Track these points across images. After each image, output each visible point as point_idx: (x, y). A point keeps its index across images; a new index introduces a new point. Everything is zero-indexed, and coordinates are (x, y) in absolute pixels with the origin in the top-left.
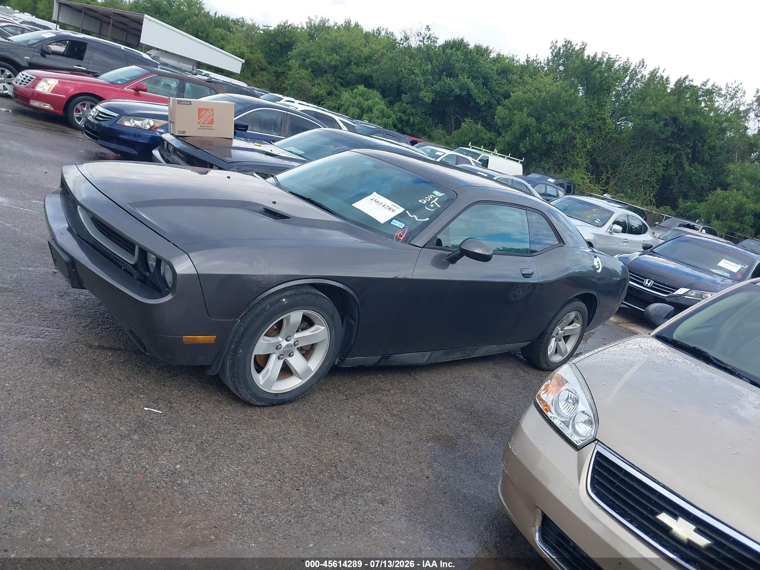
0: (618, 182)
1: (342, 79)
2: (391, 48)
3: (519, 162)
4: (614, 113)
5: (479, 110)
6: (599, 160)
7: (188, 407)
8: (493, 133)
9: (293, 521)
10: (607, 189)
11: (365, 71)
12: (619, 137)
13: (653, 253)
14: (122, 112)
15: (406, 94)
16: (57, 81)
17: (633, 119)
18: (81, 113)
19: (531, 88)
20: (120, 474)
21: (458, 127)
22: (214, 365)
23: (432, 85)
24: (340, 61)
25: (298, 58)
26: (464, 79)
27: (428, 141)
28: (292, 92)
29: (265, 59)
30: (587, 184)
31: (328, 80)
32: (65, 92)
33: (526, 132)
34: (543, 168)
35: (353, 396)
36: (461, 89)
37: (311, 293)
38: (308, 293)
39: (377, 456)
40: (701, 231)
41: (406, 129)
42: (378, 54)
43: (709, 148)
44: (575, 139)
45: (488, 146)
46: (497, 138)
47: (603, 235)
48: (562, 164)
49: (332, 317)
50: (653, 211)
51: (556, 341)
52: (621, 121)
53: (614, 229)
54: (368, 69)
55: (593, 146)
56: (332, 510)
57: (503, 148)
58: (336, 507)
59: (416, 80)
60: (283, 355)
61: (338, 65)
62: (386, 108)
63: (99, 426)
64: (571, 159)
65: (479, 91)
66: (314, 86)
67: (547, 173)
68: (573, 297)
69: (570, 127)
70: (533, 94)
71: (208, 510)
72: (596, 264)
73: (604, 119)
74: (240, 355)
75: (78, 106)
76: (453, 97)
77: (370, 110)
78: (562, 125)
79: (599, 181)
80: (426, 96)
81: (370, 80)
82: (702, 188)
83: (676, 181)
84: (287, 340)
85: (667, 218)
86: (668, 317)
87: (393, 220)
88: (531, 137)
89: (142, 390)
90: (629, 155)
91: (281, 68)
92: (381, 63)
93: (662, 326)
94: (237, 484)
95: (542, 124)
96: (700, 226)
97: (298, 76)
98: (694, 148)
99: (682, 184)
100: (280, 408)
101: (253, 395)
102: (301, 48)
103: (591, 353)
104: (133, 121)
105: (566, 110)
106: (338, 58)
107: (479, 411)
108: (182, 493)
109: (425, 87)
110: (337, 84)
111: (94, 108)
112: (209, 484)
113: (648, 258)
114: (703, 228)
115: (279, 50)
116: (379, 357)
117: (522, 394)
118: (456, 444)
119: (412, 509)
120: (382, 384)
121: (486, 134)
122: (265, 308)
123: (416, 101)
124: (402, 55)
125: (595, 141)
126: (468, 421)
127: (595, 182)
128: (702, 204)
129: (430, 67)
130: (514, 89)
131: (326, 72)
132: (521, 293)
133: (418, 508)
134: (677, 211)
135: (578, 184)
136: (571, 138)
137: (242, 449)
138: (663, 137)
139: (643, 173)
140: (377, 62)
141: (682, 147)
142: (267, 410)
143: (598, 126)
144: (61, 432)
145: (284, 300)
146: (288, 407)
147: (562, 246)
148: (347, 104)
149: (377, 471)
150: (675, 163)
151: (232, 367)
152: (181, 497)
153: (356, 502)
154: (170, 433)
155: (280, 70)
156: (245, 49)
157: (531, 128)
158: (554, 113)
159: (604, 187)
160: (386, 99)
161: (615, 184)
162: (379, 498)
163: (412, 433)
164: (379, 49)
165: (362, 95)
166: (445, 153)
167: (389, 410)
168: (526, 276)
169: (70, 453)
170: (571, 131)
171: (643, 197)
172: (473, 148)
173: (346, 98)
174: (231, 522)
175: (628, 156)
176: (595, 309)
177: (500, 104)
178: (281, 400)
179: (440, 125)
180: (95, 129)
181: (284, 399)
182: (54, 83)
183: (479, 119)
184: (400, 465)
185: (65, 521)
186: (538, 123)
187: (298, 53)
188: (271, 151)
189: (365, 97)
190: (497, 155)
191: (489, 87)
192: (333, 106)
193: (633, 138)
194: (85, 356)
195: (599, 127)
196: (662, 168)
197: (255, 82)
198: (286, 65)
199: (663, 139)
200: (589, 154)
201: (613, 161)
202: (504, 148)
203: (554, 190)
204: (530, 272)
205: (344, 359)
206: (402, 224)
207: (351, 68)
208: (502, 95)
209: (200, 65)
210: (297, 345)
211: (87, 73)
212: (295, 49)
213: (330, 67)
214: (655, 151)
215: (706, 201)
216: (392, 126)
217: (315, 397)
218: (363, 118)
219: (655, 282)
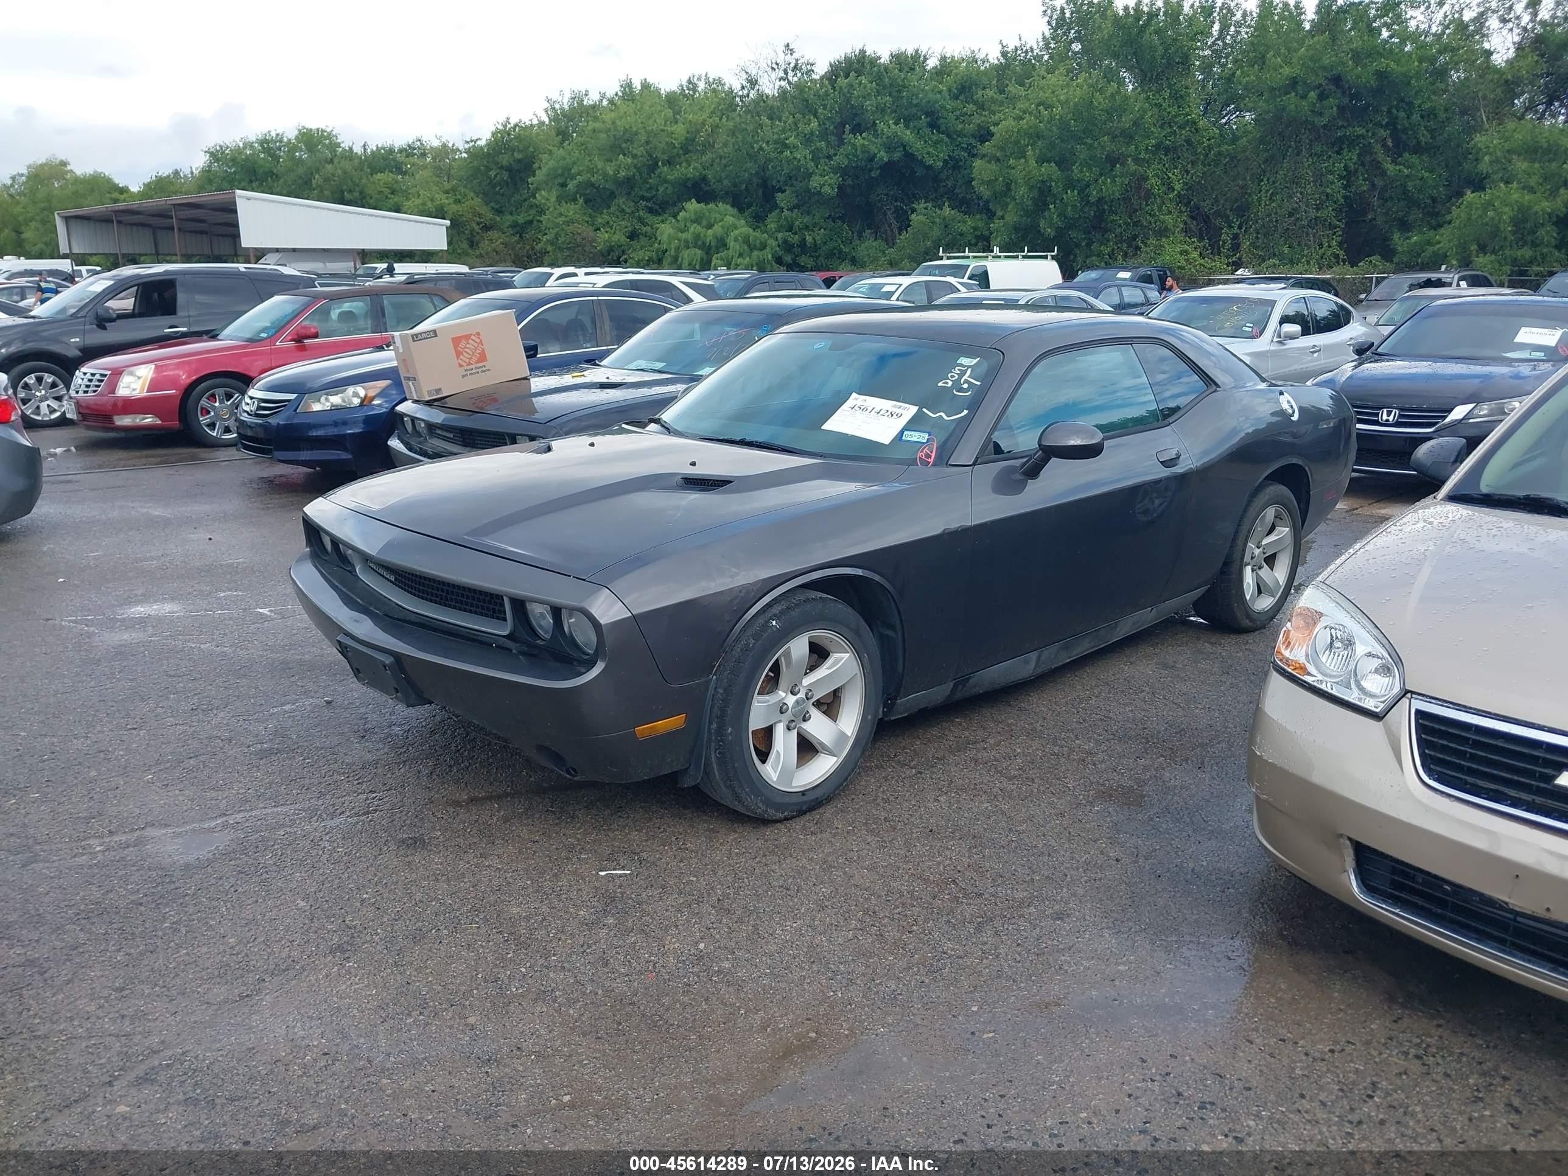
0: (1257, 238)
1: (648, 200)
2: (727, 110)
3: (1049, 257)
4: (1208, 104)
5: (936, 179)
6: (1206, 206)
7: (667, 852)
8: (978, 216)
9: (927, 981)
10: (1240, 259)
11: (689, 170)
12: (1234, 149)
13: (1379, 357)
14: (302, 388)
15: (783, 191)
16: (152, 366)
17: (1251, 105)
18: (212, 414)
19: (1027, 105)
20: (618, 981)
21: (905, 225)
22: (692, 767)
23: (829, 157)
24: (635, 166)
25: (550, 184)
26: (889, 127)
27: (853, 271)
28: (559, 255)
29: (487, 205)
30: (1195, 261)
31: (623, 211)
32: (173, 382)
33: (1043, 195)
34: (1099, 255)
35: (927, 765)
36: (889, 148)
37: (813, 599)
38: (807, 601)
39: (1016, 848)
40: (1458, 285)
41: (803, 260)
42: (706, 130)
43: (1422, 117)
44: (1146, 179)
45: (976, 245)
46: (988, 224)
47: (1268, 352)
48: (1135, 237)
49: (857, 633)
50: (1346, 274)
51: (1253, 570)
52: (1227, 114)
53: (1286, 332)
54: (694, 164)
55: (1185, 184)
56: (982, 949)
57: (1007, 240)
58: (986, 943)
59: (795, 158)
60: (793, 721)
61: (634, 176)
62: (751, 231)
63: (544, 919)
64: (1150, 222)
65: (926, 142)
66: (599, 229)
67: (1110, 263)
68: (1261, 480)
69: (1130, 159)
70: (1036, 117)
71: (783, 998)
72: (1285, 406)
73: (1194, 123)
74: (730, 738)
75: (204, 402)
76: (877, 169)
77: (722, 244)
78: (1113, 161)
79: (1219, 249)
80: (824, 184)
81: (703, 186)
82: (1434, 200)
83: (1376, 202)
84: (792, 693)
85: (1379, 281)
86: (1460, 459)
87: (905, 433)
88: (1058, 201)
89: (579, 847)
90: (1265, 179)
91: (522, 215)
92: (716, 146)
93: (1453, 476)
94: (808, 948)
95: (1072, 171)
96: (1451, 276)
97: (560, 220)
98: (1392, 124)
99: (1389, 204)
100: (815, 815)
101: (769, 803)
102: (551, 164)
103: (1343, 557)
104: (327, 399)
105: (1111, 127)
106: (629, 160)
107: (1160, 732)
108: (729, 984)
109: (817, 167)
110: (641, 213)
111: (246, 396)
112: (764, 959)
113: (1373, 368)
114: (1460, 279)
115: (509, 180)
116: (951, 684)
117: (1225, 682)
118: (1143, 796)
119: (1115, 915)
120: (967, 733)
121: (965, 222)
122: (747, 644)
123: (807, 200)
124: (752, 116)
125: (1187, 172)
126: (1147, 754)
127: (1212, 253)
128: (1442, 231)
129: (814, 124)
130: (996, 118)
131: (612, 195)
132: (1157, 502)
133: (1123, 911)
134: (1396, 260)
135: (1180, 267)
136: (1138, 180)
137: (789, 893)
138: (1324, 121)
139: (1304, 207)
140: (709, 146)
141: (1368, 131)
142: (798, 824)
143: (1185, 141)
144: (491, 943)
145: (774, 623)
146: (828, 811)
147: (1215, 391)
148: (673, 246)
149: (1028, 871)
150: (1363, 164)
151: (722, 762)
152: (731, 989)
153: (1015, 927)
154: (661, 899)
155: (521, 219)
156: (442, 199)
157: (1053, 184)
158: (1089, 141)
159: (1233, 256)
160: (746, 214)
161: (1253, 245)
162: (1051, 911)
163: (1059, 799)
164: (705, 120)
165: (697, 220)
166: (901, 285)
167: (1000, 772)
168: (1168, 464)
169: (523, 970)
170: (1133, 167)
171: (1317, 254)
172: (949, 258)
173: (669, 234)
174: (829, 1006)
175: (1262, 180)
176: (1308, 492)
177: (974, 156)
178: (813, 801)
179: (869, 231)
180: (261, 434)
181: (817, 798)
182: (146, 372)
183: (942, 196)
184: (1062, 853)
185: (576, 1068)
186: (1062, 171)
187: (548, 175)
188: (608, 378)
189: (704, 223)
190: (1000, 257)
191: (943, 128)
192: (647, 258)
193: (1262, 141)
194: (457, 820)
195: (1188, 142)
196: (1339, 184)
197: (481, 256)
198: (531, 206)
199: (1325, 127)
200: (1183, 200)
201: (1236, 200)
202: (1011, 239)
203: (1139, 292)
204: (1172, 454)
205: (893, 704)
206: (922, 434)
207: (661, 173)
208: (973, 136)
209: (365, 256)
210: (812, 698)
211: (197, 335)
212: (540, 168)
213: (619, 183)
214: (1316, 154)
215: (1450, 223)
216: (774, 263)
217: (863, 783)
218: (713, 264)
219: (1401, 409)
